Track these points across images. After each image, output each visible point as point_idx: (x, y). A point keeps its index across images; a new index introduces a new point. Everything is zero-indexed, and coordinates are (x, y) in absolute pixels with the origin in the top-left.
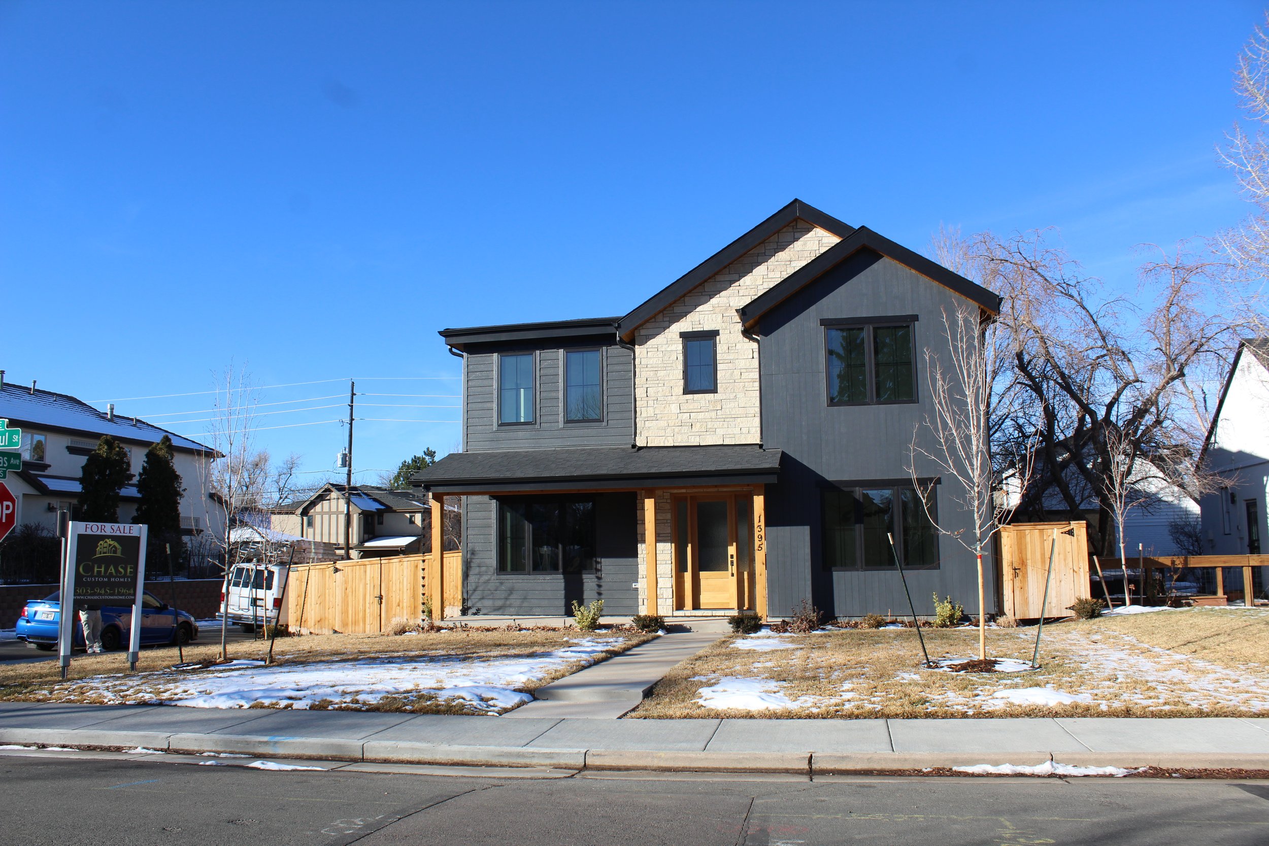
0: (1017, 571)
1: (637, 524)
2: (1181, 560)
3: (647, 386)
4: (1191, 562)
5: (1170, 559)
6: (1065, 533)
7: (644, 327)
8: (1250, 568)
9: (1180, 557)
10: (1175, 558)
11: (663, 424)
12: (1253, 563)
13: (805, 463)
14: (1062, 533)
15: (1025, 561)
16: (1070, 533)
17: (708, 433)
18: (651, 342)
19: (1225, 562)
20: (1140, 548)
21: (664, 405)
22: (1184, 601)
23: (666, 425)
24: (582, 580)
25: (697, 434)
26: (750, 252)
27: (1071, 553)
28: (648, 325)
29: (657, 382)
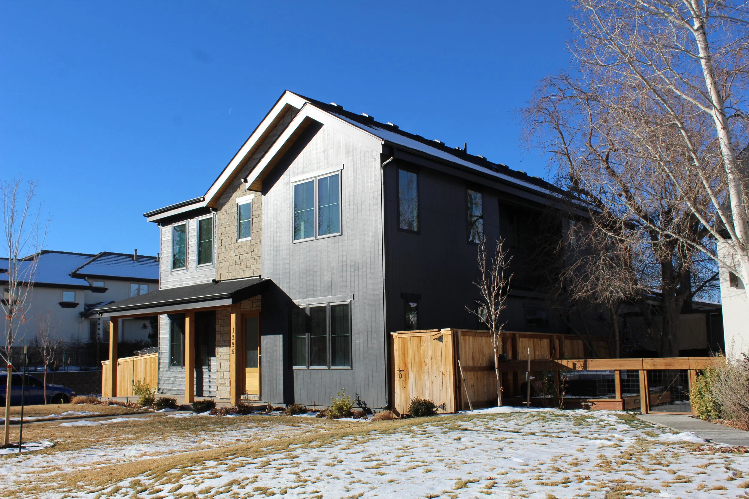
0: (401, 372)
1: (215, 334)
2: (582, 363)
3: (221, 238)
4: (590, 365)
5: (572, 363)
6: (437, 339)
7: (221, 198)
8: (645, 372)
9: (580, 360)
10: (575, 361)
11: (227, 264)
12: (648, 367)
13: (281, 288)
14: (434, 339)
15: (407, 363)
16: (440, 339)
17: (247, 268)
18: (224, 208)
19: (620, 366)
20: (528, 353)
21: (228, 251)
22: (583, 404)
23: (229, 264)
24: (202, 372)
25: (242, 270)
27: (440, 358)
28: (223, 196)
29: (226, 235)
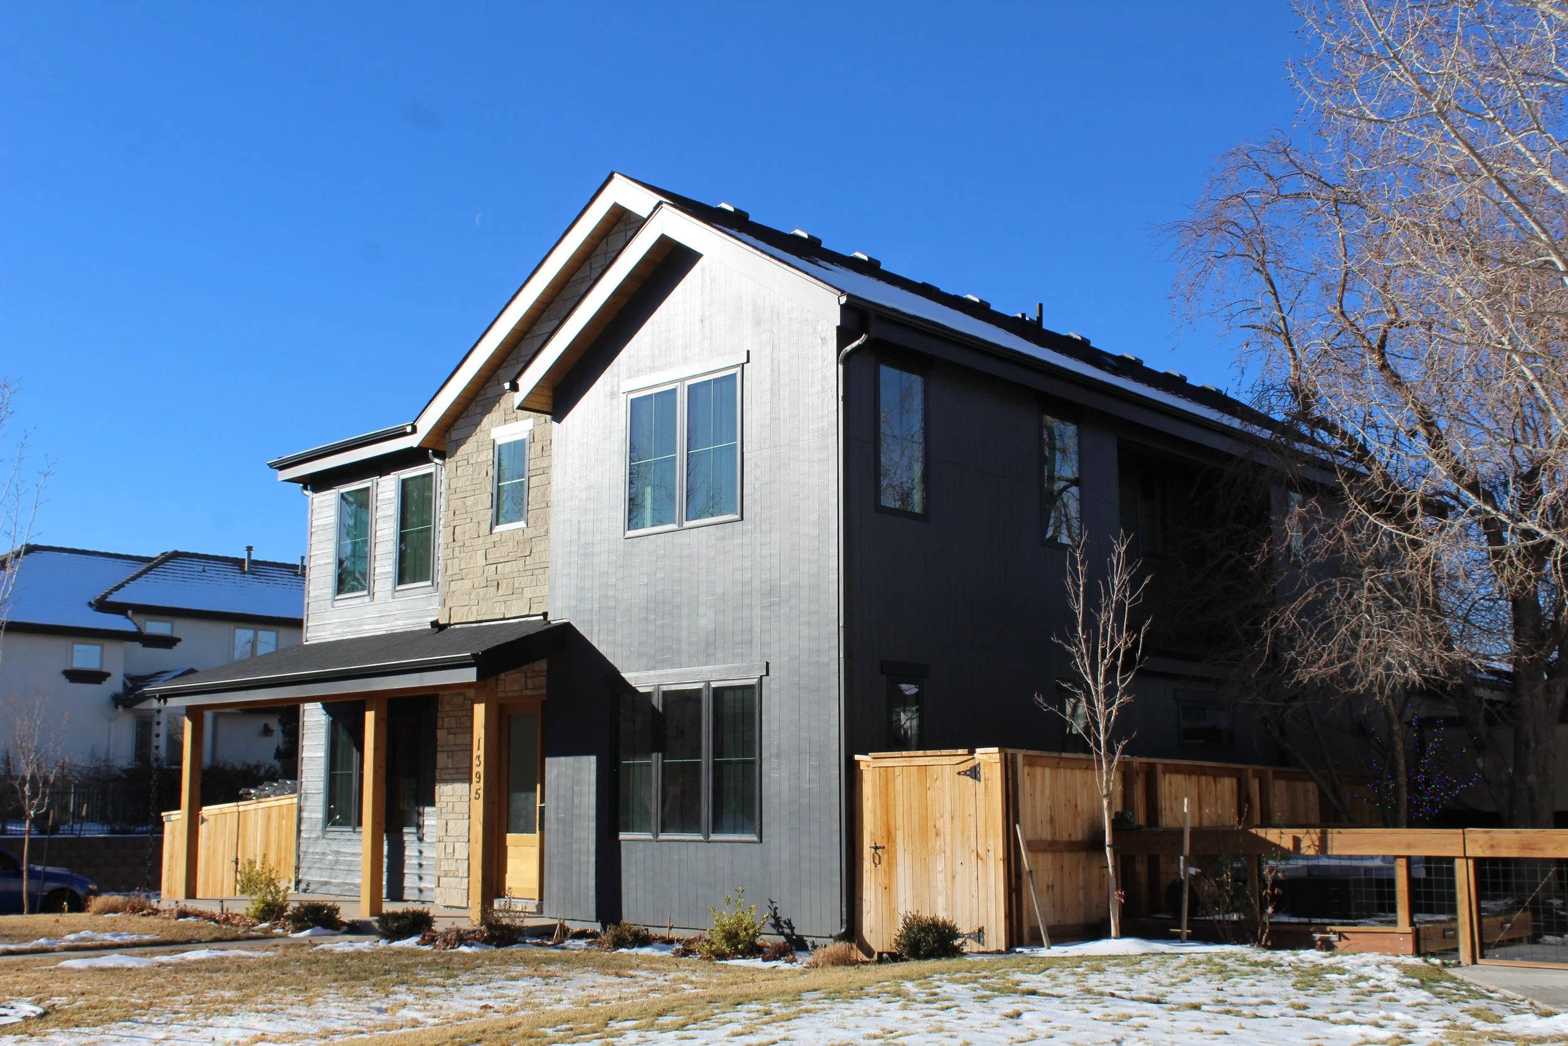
0: (879, 851)
1: (436, 751)
2: (1315, 837)
3: (454, 523)
4: (1335, 843)
5: (1291, 836)
6: (965, 773)
7: (456, 426)
8: (1471, 862)
9: (1311, 830)
10: (1299, 832)
11: (467, 584)
12: (1476, 851)
14: (959, 773)
15: (893, 830)
16: (974, 773)
17: (515, 596)
18: (463, 450)
20: (1185, 810)
21: (469, 554)
22: (1317, 936)
23: (471, 586)
24: (403, 842)
25: (502, 599)
26: (574, 278)
27: (973, 819)
28: (461, 423)
29: (465, 516)
